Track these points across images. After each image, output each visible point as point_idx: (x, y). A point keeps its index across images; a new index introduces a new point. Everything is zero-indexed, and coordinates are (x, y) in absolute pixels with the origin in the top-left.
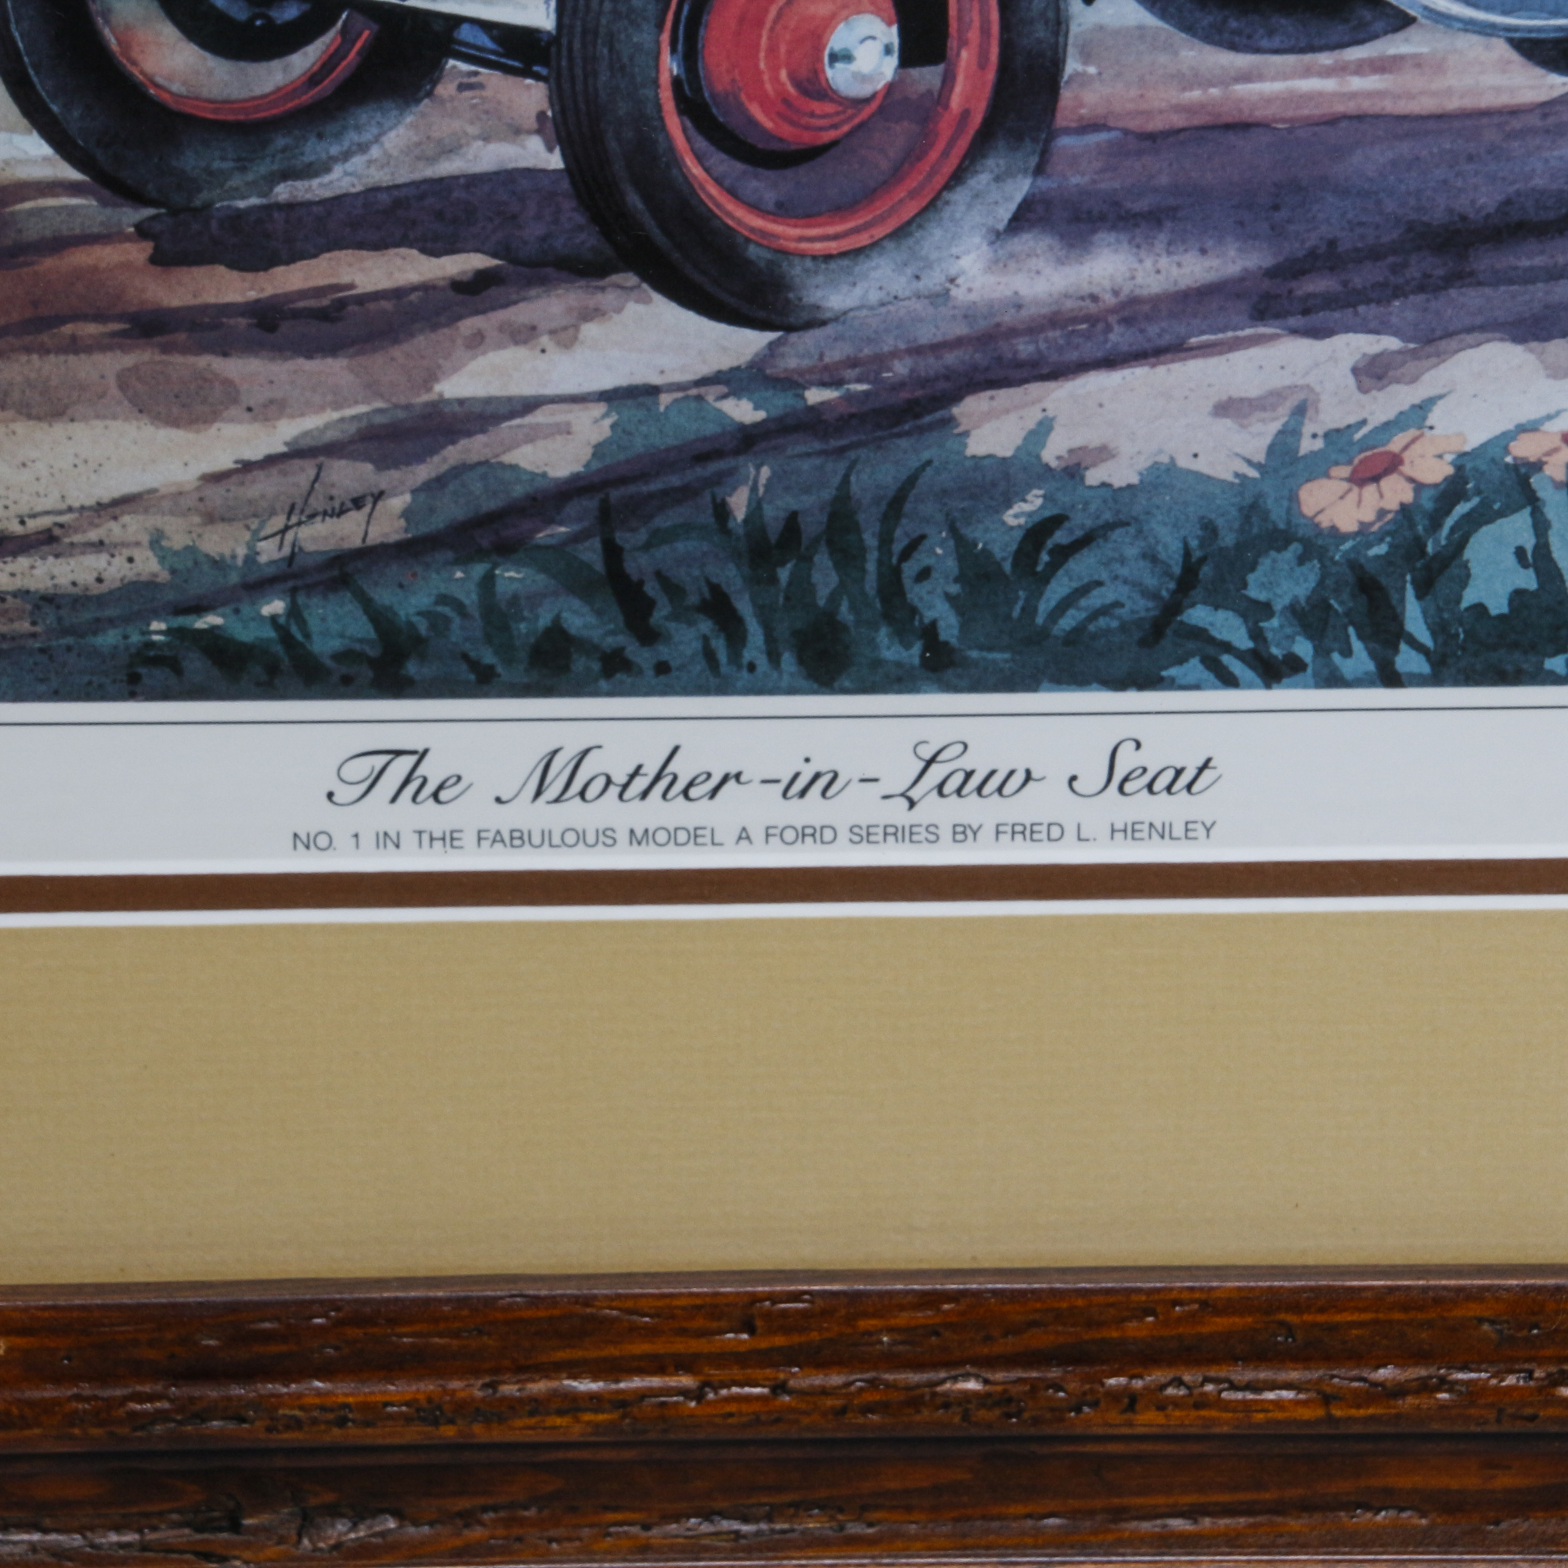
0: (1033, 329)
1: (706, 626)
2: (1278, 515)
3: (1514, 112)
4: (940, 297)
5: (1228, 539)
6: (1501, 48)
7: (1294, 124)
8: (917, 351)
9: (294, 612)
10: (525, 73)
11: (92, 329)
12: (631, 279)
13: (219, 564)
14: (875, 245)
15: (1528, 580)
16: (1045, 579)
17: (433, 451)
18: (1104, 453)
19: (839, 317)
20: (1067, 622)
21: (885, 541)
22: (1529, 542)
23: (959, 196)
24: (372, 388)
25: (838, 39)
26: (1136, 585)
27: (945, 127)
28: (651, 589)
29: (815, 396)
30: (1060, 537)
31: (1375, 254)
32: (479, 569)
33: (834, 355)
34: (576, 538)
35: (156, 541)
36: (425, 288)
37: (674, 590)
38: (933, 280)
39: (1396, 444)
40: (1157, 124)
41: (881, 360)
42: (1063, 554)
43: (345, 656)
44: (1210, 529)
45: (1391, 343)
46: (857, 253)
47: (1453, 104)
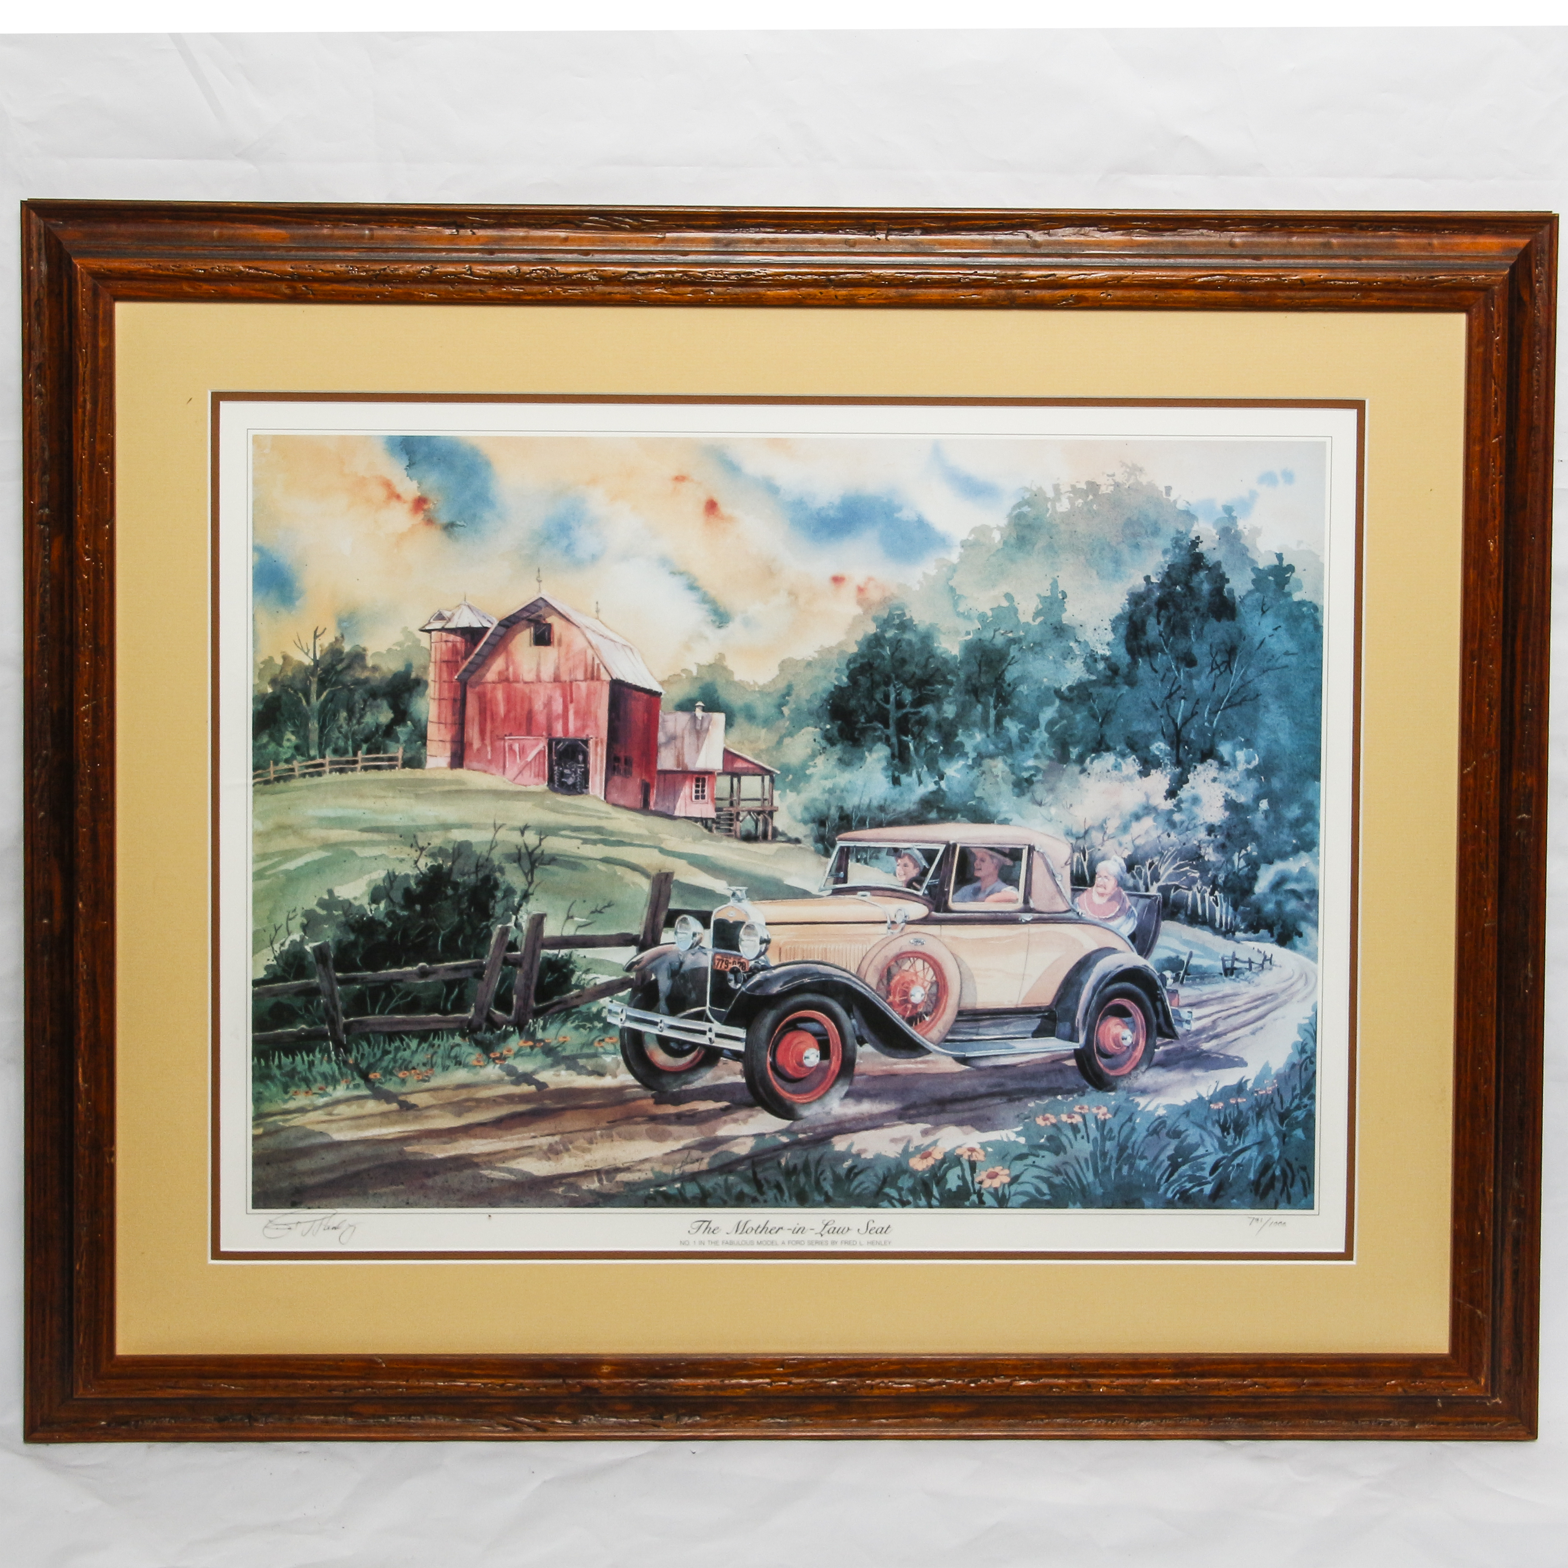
0: (849, 1121)
1: (775, 1191)
2: (904, 1166)
3: (953, 1074)
4: (828, 1113)
5: (894, 1172)
6: (951, 1059)
7: (907, 1075)
8: (823, 1126)
9: (682, 1186)
10: (737, 1060)
11: (639, 1119)
12: (759, 1108)
13: (666, 1175)
14: (815, 1101)
15: (960, 1183)
16: (852, 1181)
17: (714, 1148)
18: (865, 1151)
19: (806, 1118)
20: (858, 1191)
21: (816, 1171)
22: (960, 1173)
23: (833, 1090)
24: (702, 1133)
25: (806, 1054)
26: (873, 1183)
27: (830, 1073)
28: (763, 1182)
29: (801, 1136)
30: (856, 1171)
31: (925, 1105)
32: (724, 1177)
33: (806, 1126)
34: (746, 1169)
35: (652, 1169)
36: (714, 1110)
37: (768, 1182)
38: (827, 1109)
39: (930, 1150)
40: (877, 1074)
41: (815, 1128)
42: (857, 1174)
43: (694, 1198)
44: (889, 1169)
45: (929, 1126)
46: (810, 1103)
47: (941, 1071)
